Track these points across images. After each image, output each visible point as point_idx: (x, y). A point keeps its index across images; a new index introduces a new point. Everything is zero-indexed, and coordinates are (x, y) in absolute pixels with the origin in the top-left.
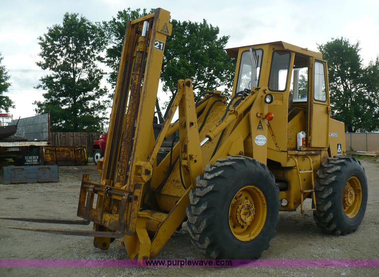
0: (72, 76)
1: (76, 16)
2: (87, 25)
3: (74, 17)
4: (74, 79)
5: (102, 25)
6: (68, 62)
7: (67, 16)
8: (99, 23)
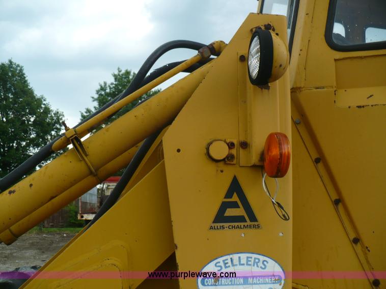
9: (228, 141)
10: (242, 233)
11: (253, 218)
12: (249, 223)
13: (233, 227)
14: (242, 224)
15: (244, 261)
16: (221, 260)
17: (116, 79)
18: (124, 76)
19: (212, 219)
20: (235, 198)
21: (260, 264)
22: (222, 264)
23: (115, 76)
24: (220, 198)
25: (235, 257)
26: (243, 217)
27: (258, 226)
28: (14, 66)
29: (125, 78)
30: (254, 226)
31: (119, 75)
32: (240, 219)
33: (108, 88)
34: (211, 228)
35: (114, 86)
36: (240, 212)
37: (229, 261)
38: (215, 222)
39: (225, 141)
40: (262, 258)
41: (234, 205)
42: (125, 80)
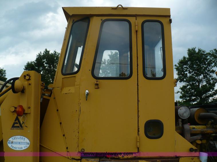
0: (197, 84)
1: (195, 49)
2: (203, 53)
3: (194, 50)
4: (199, 85)
5: (214, 51)
6: (193, 76)
7: (189, 50)
8: (212, 51)
9: (15, 107)
10: (19, 131)
11: (22, 127)
12: (20, 128)
13: (17, 129)
14: (19, 128)
15: (19, 138)
16: (13, 137)
17: (110, 57)
18: (114, 55)
19: (11, 127)
20: (17, 121)
21: (23, 139)
22: (13, 138)
23: (109, 55)
24: (13, 121)
25: (17, 137)
26: (19, 126)
27: (23, 129)
28: (57, 54)
29: (115, 56)
30: (22, 129)
31: (112, 55)
32: (18, 127)
33: (107, 62)
34: (11, 129)
35: (109, 61)
36: (18, 125)
37: (15, 138)
38: (12, 127)
39: (14, 107)
40: (24, 137)
41: (17, 123)
42: (115, 57)
